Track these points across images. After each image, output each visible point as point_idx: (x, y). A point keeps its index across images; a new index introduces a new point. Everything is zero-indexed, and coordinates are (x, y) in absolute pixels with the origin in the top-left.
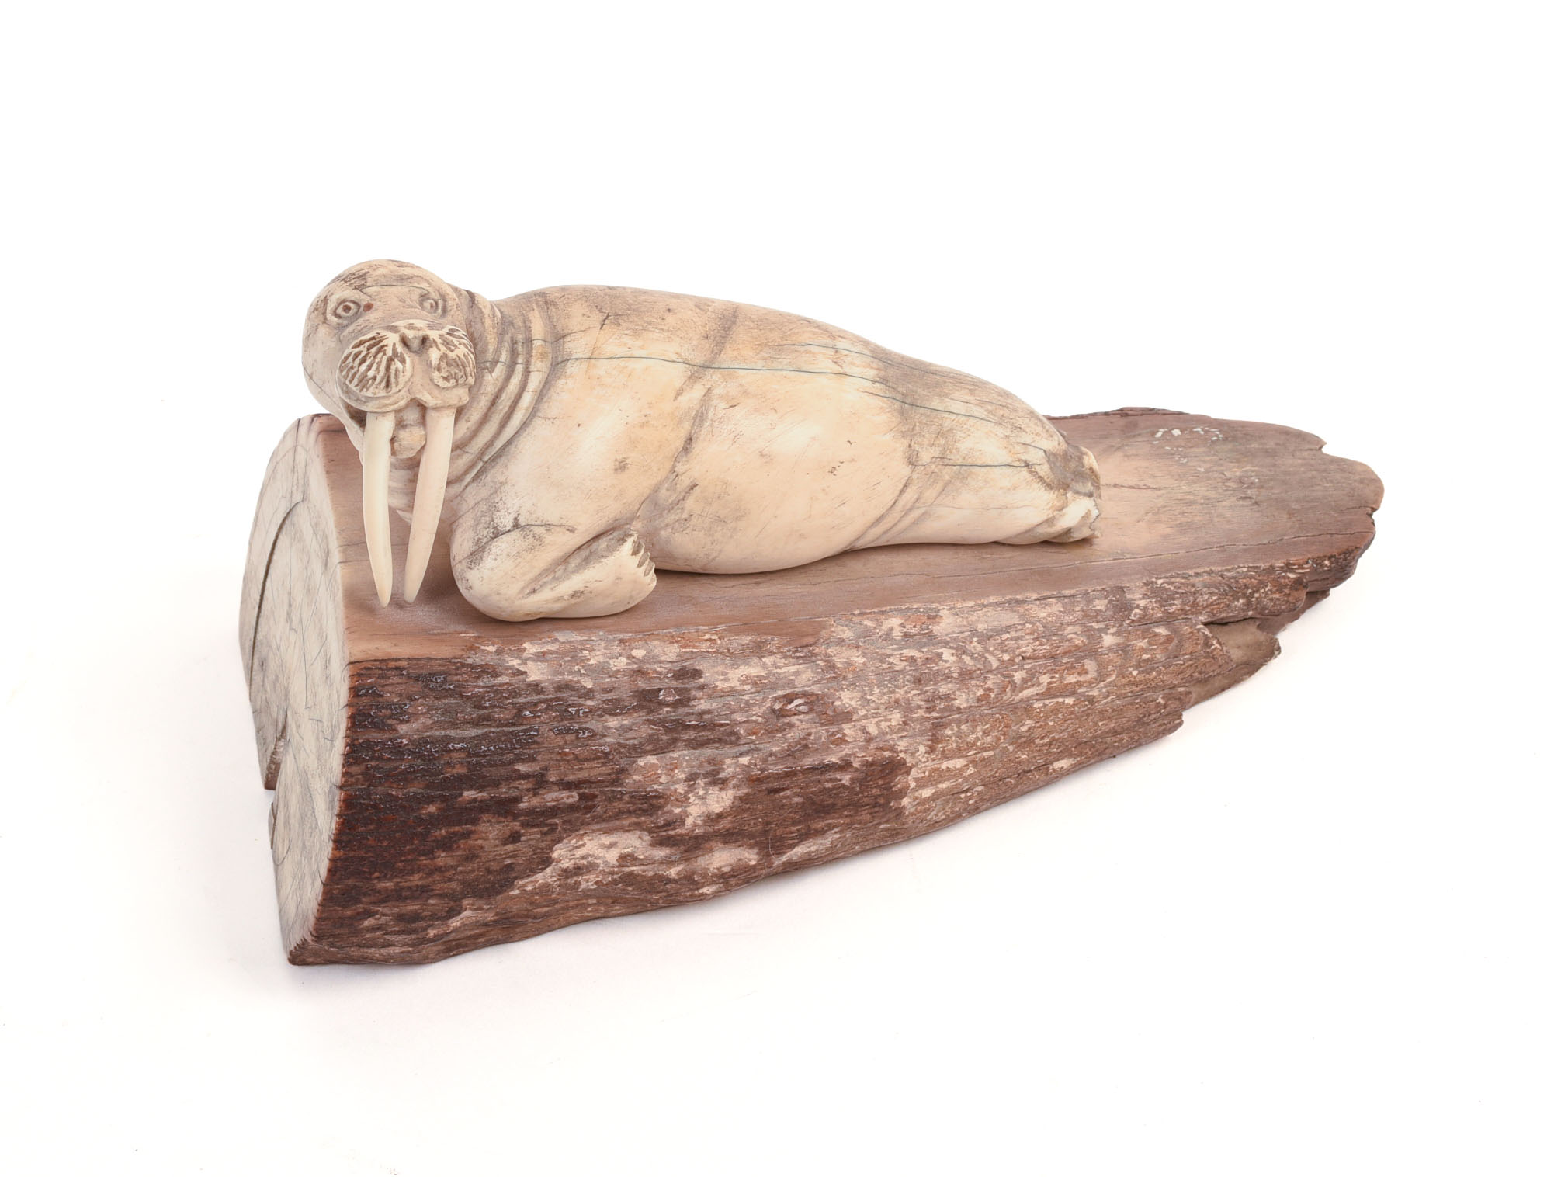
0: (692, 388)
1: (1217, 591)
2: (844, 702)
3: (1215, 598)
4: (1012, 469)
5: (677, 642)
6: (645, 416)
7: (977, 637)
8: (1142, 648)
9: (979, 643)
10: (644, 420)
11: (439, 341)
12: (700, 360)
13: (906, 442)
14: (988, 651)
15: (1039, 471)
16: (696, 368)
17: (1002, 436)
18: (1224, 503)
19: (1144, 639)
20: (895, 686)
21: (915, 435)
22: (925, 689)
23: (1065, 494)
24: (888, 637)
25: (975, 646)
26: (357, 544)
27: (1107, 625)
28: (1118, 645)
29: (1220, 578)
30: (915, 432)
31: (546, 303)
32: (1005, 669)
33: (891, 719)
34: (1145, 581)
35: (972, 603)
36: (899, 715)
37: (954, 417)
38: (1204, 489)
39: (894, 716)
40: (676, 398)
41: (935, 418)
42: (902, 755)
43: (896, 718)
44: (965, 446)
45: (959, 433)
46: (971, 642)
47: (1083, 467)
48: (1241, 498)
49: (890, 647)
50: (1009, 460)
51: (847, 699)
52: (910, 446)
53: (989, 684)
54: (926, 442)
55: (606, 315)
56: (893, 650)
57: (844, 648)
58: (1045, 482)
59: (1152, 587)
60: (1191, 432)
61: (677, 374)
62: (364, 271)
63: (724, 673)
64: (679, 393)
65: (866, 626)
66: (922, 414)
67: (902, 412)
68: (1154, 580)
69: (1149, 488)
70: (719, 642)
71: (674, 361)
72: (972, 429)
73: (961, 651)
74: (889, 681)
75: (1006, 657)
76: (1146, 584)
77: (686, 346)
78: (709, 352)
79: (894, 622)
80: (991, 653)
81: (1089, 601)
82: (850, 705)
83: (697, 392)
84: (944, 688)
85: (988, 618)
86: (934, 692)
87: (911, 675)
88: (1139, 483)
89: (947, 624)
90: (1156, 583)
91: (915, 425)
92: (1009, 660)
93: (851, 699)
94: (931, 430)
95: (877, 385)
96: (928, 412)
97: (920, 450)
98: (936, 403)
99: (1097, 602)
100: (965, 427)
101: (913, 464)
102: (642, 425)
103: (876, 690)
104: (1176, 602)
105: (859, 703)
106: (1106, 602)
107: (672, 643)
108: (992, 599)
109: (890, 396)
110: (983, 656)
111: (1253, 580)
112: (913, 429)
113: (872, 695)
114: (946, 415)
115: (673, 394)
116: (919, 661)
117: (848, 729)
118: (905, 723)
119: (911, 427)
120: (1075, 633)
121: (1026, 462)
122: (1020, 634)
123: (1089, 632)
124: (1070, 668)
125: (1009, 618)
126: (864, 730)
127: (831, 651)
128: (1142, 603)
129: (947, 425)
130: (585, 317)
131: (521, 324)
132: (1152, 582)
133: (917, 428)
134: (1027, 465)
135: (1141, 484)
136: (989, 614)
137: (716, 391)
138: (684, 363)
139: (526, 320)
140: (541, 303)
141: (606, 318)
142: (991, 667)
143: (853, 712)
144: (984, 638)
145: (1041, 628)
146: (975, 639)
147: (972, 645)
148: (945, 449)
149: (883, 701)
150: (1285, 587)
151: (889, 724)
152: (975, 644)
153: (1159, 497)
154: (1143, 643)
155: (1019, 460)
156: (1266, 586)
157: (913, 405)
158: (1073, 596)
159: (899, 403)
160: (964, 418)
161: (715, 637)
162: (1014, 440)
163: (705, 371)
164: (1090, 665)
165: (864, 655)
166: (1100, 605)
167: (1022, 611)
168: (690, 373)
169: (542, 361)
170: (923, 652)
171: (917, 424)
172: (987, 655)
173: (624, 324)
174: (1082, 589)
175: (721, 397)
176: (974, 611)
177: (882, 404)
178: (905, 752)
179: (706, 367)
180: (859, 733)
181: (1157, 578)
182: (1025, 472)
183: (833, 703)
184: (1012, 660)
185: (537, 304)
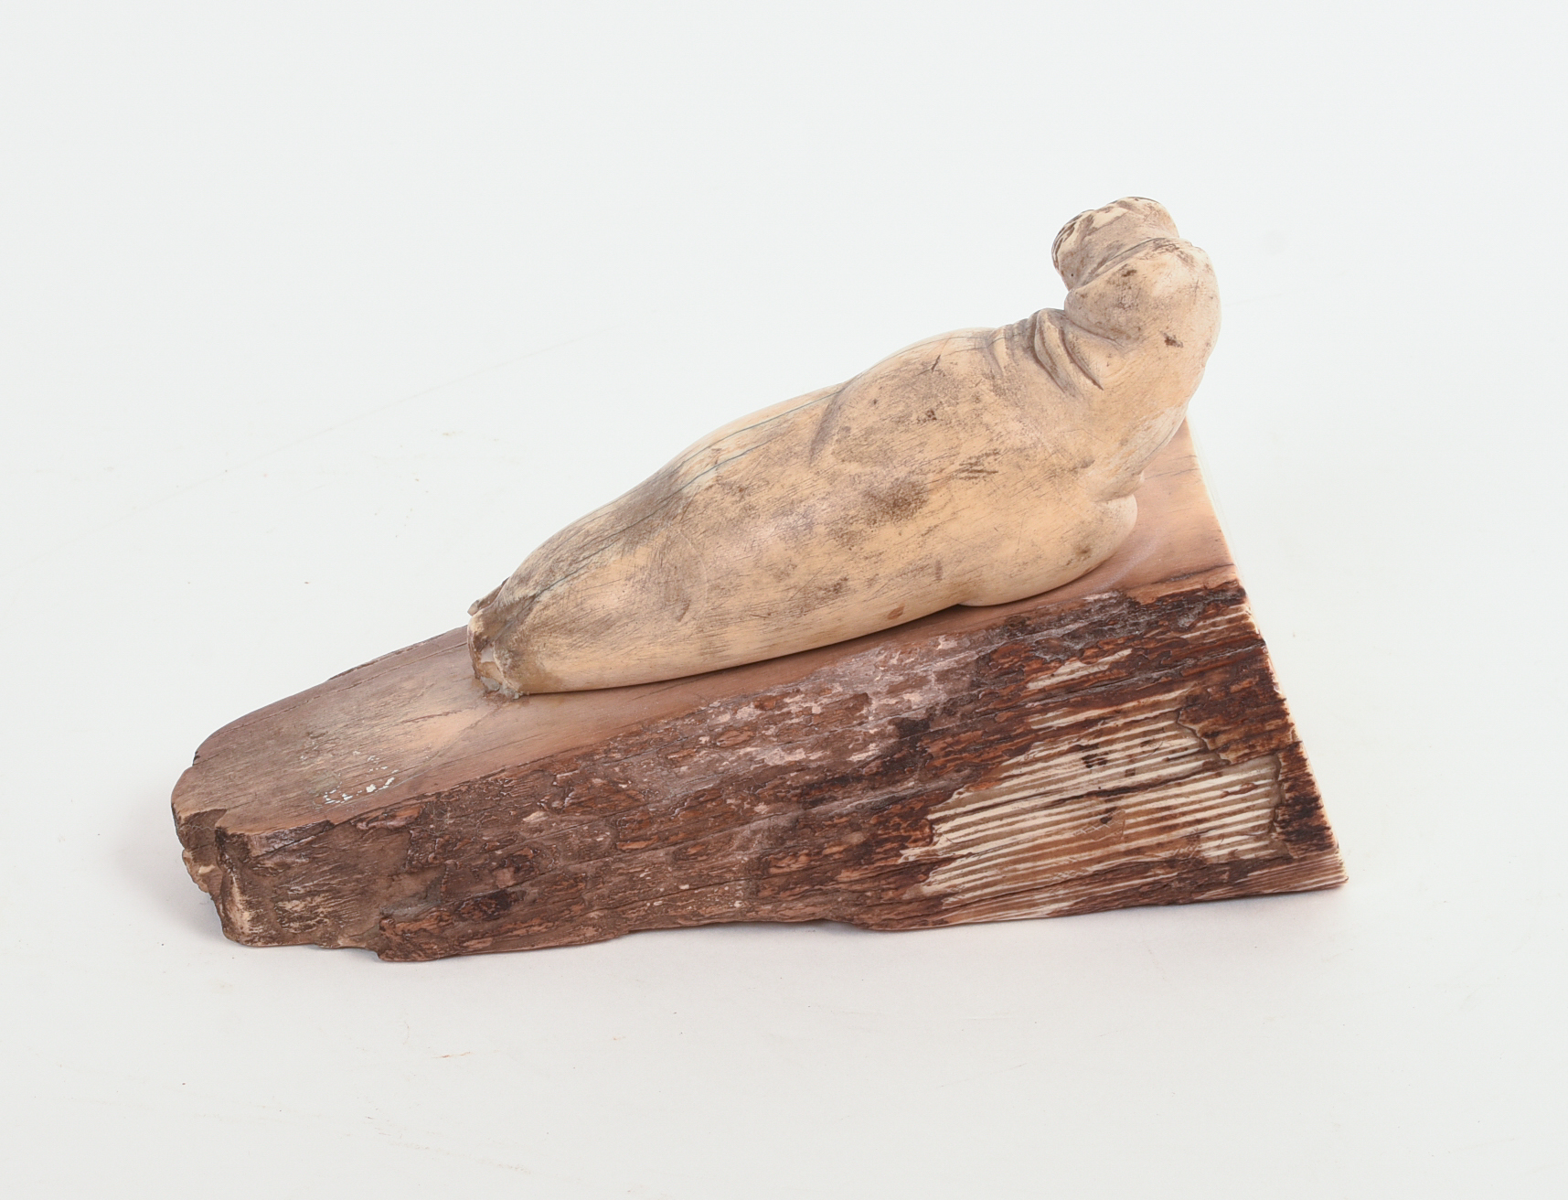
18: (341, 725)
26: (1182, 472)
31: (993, 377)
38: (358, 734)
48: (322, 735)
55: (935, 369)
60: (354, 794)
62: (1158, 251)
69: (413, 721)
88: (424, 723)
130: (955, 362)
131: (1016, 351)
135: (421, 722)
139: (1013, 355)
140: (998, 377)
141: (935, 365)
153: (406, 714)
173: (918, 365)
185: (1002, 376)
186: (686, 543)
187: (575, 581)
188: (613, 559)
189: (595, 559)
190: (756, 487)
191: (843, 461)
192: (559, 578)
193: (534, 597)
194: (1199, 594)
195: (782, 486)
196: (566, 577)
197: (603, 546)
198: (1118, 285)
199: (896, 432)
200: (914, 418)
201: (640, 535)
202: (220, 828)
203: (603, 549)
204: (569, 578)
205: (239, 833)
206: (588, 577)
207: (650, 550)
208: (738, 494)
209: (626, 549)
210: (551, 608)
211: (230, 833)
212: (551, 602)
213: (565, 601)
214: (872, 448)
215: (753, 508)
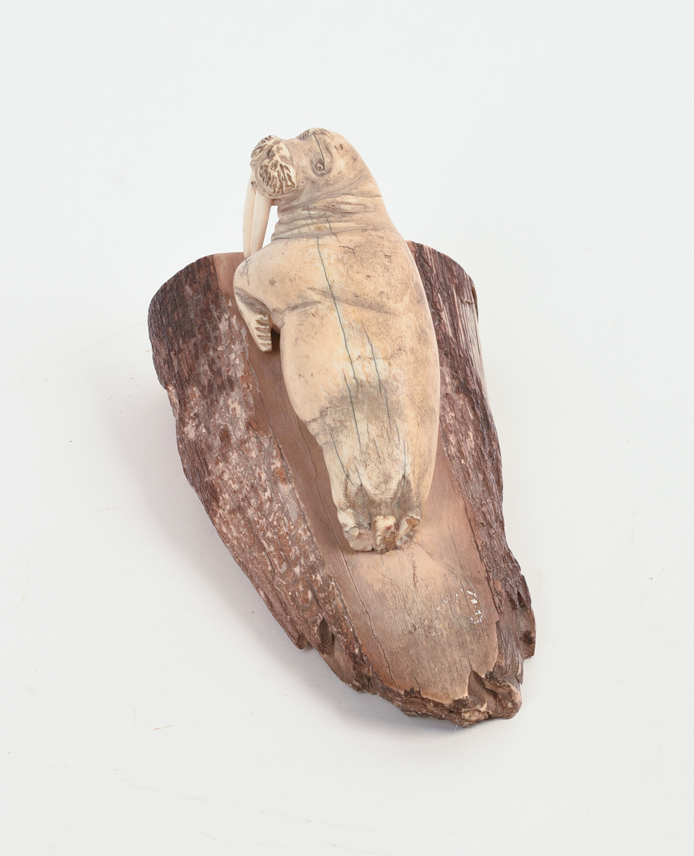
0: (317, 294)
1: (334, 613)
2: (232, 456)
3: (331, 613)
4: (341, 468)
5: (245, 374)
6: (295, 279)
7: (281, 506)
8: (299, 589)
9: (278, 508)
10: (293, 279)
11: (273, 161)
12: (337, 293)
13: (328, 405)
14: (275, 513)
15: (349, 485)
16: (330, 293)
17: (355, 455)
18: (408, 617)
19: (303, 588)
20: (247, 477)
21: (334, 409)
22: (251, 493)
23: (348, 508)
24: (270, 464)
25: (276, 506)
27: (304, 566)
28: (297, 576)
29: (342, 612)
30: (336, 408)
32: (270, 525)
33: (235, 484)
34: (331, 575)
35: (298, 497)
36: (238, 487)
37: (354, 426)
38: (420, 608)
39: (237, 485)
40: (309, 288)
41: (349, 417)
42: (221, 498)
43: (235, 487)
44: (342, 438)
45: (346, 431)
46: (277, 503)
47: (375, 517)
48: (414, 625)
49: (265, 467)
50: (345, 465)
51: (234, 457)
52: (327, 408)
53: (261, 521)
54: (334, 416)
55: (352, 248)
56: (264, 469)
57: (256, 444)
58: (346, 491)
59: (328, 580)
60: (477, 609)
61: (322, 284)
63: (235, 400)
64: (312, 289)
65: (273, 452)
66: (348, 409)
67: (343, 399)
68: (333, 580)
69: (415, 583)
70: (248, 391)
71: (327, 280)
72: (351, 437)
73: (270, 500)
74: (248, 473)
75: (275, 523)
76: (329, 576)
77: (341, 285)
78: (346, 298)
79: (278, 464)
80: (275, 515)
81: (313, 551)
82: (232, 460)
83: (316, 297)
84: (253, 501)
85: (292, 508)
86: (250, 497)
87: (254, 482)
89: (285, 489)
90: (331, 581)
91: (339, 407)
92: (274, 525)
93: (235, 459)
94: (341, 416)
95: (354, 381)
96: (351, 412)
97: (329, 415)
98: (359, 416)
99: (313, 555)
100: (351, 434)
101: (321, 415)
102: (290, 280)
103: (242, 469)
104: (323, 594)
105: (235, 464)
106: (315, 560)
107: (244, 372)
108: (302, 506)
109: (351, 389)
110: (272, 511)
111: (346, 630)
112: (337, 407)
113: (240, 468)
114: (353, 422)
115: (310, 287)
116: (261, 483)
117: (221, 465)
118: (235, 492)
119: (337, 405)
120: (295, 551)
121: (349, 474)
122: (288, 525)
123: (298, 559)
124: (280, 558)
125: (294, 516)
126: (223, 472)
127: (253, 439)
128: (319, 578)
129: (348, 424)
130: (349, 241)
131: (342, 219)
132: (331, 579)
133: (338, 409)
134: (348, 476)
135: (419, 579)
136: (294, 506)
137: (320, 306)
138: (330, 286)
139: (346, 220)
141: (350, 248)
142: (269, 518)
143: (230, 464)
144: (282, 509)
145: (293, 534)
146: (280, 505)
147: (276, 504)
148: (336, 428)
149: (238, 474)
150: (349, 650)
151: (232, 484)
152: (277, 506)
153: (408, 586)
154: (301, 588)
155: (347, 470)
156: (346, 639)
157: (352, 403)
158: (313, 543)
159: (348, 395)
160: (356, 431)
161: (251, 389)
162: (355, 463)
163: (331, 298)
164: (284, 566)
165: (257, 456)
166: (312, 558)
167: (299, 521)
168: (325, 290)
169: (315, 229)
170: (265, 482)
171: (341, 408)
172: (273, 514)
173: (346, 255)
174: (318, 546)
175: (317, 309)
176: (294, 499)
177: (341, 385)
178: (223, 499)
179: (334, 298)
180: (221, 471)
181: (334, 581)
182: (344, 477)
183: (230, 451)
184: (275, 527)
186: (415, 388)
187: (410, 450)
188: (406, 427)
189: (401, 435)
190: (401, 343)
191: (402, 301)
192: (403, 458)
193: (404, 477)
194: (417, 256)
195: (405, 331)
196: (405, 453)
197: (396, 429)
198: (346, 154)
199: (393, 273)
200: (387, 264)
201: (398, 409)
202: (486, 675)
203: (397, 430)
204: (406, 452)
205: (494, 665)
206: (411, 443)
207: (409, 408)
208: (402, 352)
209: (403, 418)
210: (415, 470)
211: (492, 670)
212: (413, 468)
213: (416, 460)
214: (399, 287)
215: (413, 349)
